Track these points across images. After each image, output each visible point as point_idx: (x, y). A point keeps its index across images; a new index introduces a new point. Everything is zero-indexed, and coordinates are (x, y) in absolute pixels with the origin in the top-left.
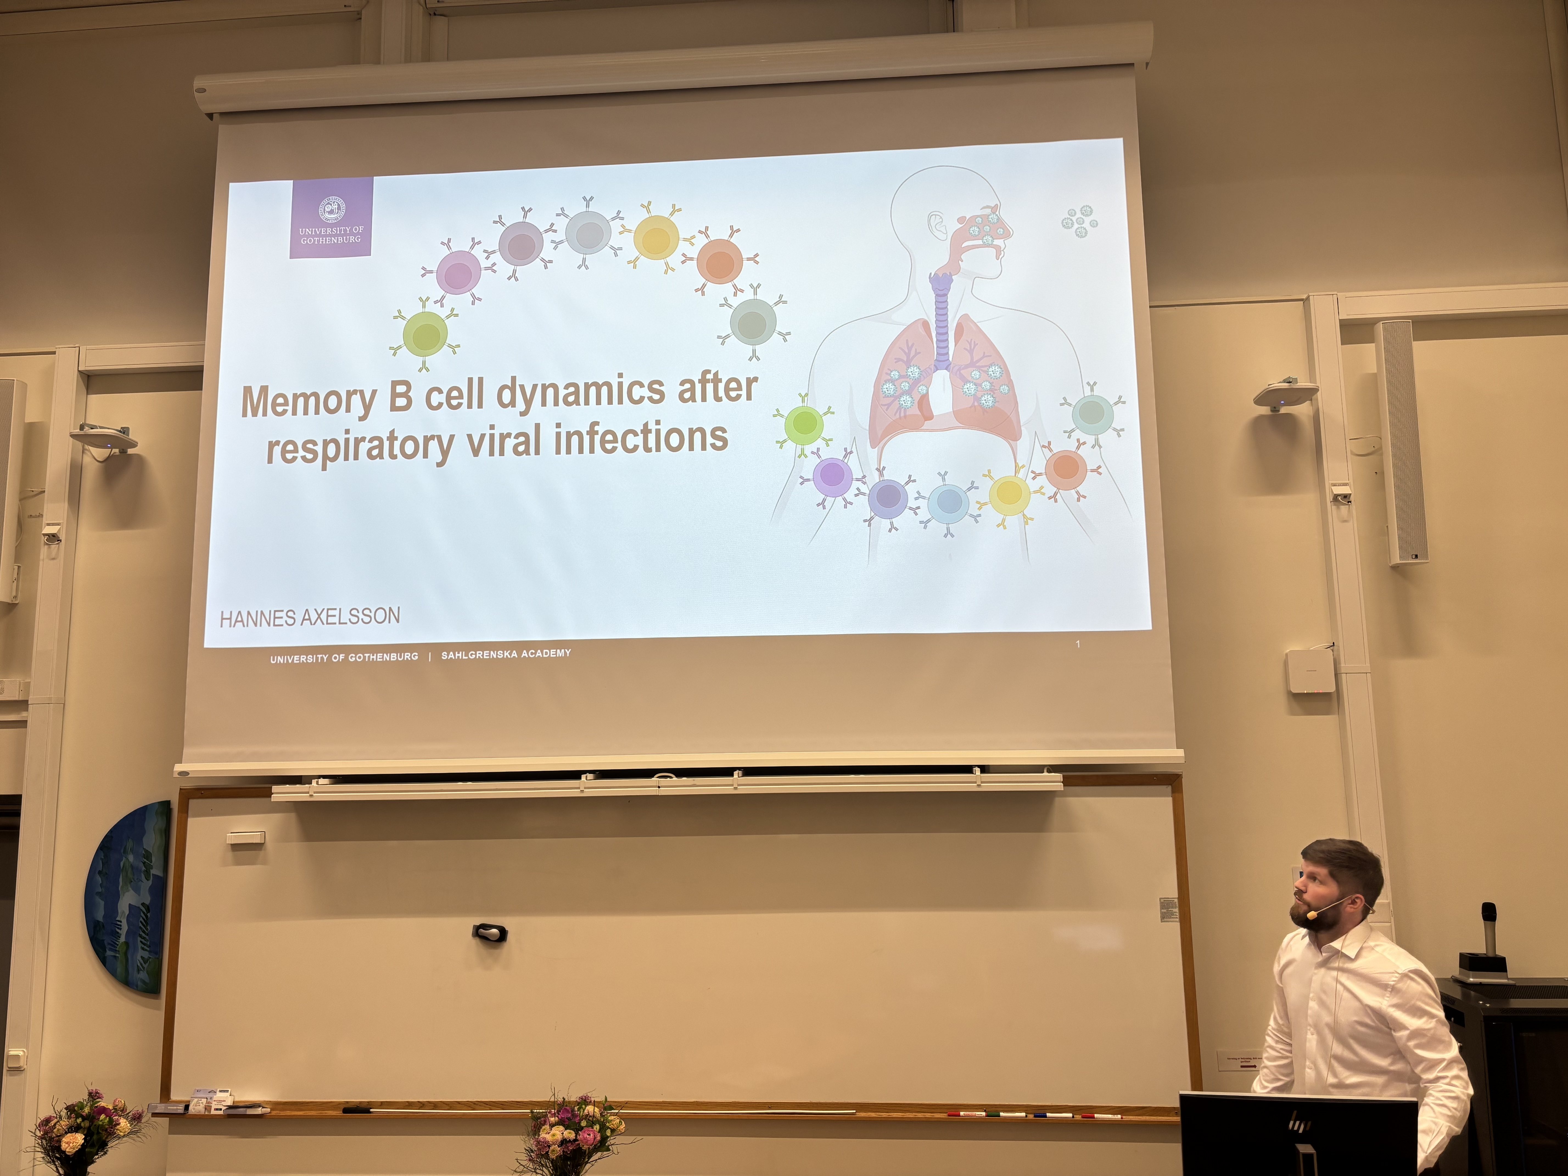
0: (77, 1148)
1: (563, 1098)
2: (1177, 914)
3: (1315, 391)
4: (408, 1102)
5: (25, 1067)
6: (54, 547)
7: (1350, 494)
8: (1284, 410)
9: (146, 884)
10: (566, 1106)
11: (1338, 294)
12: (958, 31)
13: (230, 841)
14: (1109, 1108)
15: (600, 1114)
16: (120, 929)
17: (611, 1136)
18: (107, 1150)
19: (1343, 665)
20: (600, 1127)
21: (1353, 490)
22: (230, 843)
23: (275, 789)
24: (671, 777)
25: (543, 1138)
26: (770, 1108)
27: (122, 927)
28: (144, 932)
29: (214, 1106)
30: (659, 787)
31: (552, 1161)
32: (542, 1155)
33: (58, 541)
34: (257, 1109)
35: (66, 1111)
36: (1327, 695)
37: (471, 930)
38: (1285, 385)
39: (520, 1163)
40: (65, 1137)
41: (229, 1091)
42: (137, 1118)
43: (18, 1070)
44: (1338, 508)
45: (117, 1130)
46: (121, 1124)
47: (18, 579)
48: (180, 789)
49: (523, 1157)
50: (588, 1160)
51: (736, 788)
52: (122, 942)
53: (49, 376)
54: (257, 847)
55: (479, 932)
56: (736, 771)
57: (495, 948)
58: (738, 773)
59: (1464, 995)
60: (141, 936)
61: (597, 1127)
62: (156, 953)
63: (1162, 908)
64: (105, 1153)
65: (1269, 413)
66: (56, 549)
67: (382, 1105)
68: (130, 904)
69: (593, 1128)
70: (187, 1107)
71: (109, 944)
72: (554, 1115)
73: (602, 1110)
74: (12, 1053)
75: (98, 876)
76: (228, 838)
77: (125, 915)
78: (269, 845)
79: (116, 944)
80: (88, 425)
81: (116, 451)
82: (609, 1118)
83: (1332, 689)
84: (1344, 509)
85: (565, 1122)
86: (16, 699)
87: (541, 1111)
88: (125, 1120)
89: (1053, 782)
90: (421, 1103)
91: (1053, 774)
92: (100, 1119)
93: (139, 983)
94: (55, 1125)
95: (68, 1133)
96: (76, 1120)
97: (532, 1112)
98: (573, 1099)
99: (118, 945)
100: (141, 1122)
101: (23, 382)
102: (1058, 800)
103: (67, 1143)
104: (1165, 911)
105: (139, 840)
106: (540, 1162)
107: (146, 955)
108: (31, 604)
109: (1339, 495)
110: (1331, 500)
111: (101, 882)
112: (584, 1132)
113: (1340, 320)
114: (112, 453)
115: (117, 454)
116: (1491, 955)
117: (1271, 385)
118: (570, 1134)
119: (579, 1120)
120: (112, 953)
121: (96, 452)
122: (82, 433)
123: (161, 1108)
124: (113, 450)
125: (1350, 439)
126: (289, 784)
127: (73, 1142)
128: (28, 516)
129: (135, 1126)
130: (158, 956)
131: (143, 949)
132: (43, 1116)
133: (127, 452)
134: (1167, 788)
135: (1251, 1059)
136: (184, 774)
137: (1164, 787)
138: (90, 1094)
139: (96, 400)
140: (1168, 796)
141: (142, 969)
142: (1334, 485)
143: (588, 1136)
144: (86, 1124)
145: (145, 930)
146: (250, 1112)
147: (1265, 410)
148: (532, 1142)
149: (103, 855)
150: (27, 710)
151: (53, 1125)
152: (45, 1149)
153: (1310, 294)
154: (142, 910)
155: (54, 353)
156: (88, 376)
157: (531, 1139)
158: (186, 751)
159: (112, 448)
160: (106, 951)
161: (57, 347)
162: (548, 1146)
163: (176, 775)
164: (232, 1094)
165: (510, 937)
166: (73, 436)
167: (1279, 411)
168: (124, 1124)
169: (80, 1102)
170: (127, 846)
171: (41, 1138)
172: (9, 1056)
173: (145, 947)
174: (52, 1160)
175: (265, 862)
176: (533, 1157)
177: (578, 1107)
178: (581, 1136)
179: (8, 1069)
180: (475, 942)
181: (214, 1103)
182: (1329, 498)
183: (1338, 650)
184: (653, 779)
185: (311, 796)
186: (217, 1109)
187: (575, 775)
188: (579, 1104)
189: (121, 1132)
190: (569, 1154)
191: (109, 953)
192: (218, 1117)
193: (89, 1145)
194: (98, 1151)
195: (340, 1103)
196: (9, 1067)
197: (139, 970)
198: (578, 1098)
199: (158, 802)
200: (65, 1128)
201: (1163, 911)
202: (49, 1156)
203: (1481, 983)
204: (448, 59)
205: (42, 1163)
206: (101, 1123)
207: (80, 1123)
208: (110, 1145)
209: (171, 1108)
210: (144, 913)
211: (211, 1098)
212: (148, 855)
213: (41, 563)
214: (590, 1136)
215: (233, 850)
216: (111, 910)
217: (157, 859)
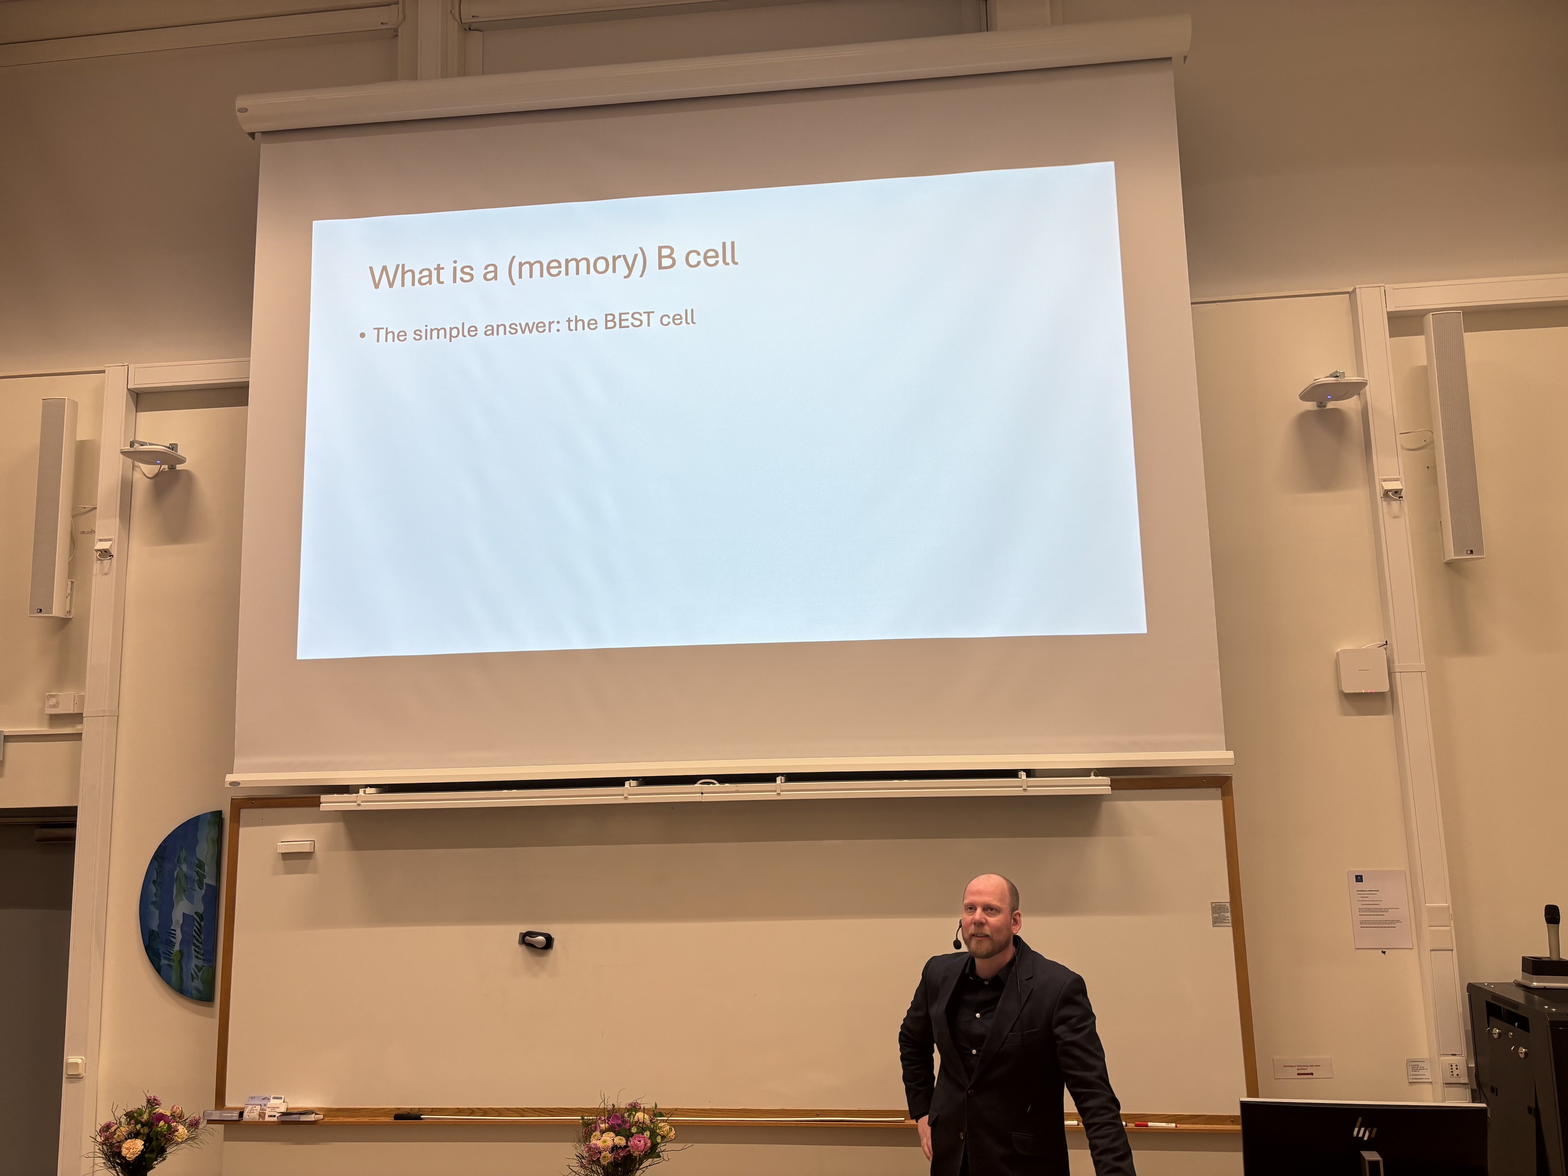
0: (137, 1153)
1: (613, 1105)
2: (1230, 919)
3: (1363, 384)
4: (458, 1108)
5: (84, 1074)
6: (106, 562)
7: (1402, 489)
8: (1330, 405)
9: (200, 893)
10: (616, 1112)
11: (1386, 286)
12: (992, 30)
13: (281, 850)
14: (1163, 1116)
15: (650, 1120)
16: (175, 938)
17: (661, 1143)
18: (166, 1156)
19: (1396, 664)
20: (650, 1133)
21: (1404, 484)
22: (281, 852)
23: (324, 798)
24: (713, 784)
25: (594, 1145)
26: (818, 1116)
27: (176, 936)
28: (198, 941)
29: (268, 1113)
30: (702, 793)
31: (604, 1167)
32: (593, 1161)
33: (110, 556)
34: (310, 1116)
35: (125, 1118)
36: (1380, 695)
37: (517, 938)
38: (1332, 380)
39: (571, 1170)
40: (126, 1143)
41: (283, 1098)
42: (194, 1125)
43: (76, 1078)
44: (1389, 504)
45: (176, 1136)
46: (180, 1130)
47: (71, 594)
48: (232, 799)
49: (574, 1163)
50: (639, 1167)
51: (779, 794)
52: (176, 951)
53: (99, 394)
54: (307, 855)
55: (526, 939)
56: (778, 777)
57: (542, 955)
58: (781, 779)
59: (1527, 999)
60: (194, 945)
61: (647, 1134)
62: (210, 961)
63: (1213, 912)
64: (164, 1159)
65: (1316, 408)
66: (108, 564)
67: (433, 1111)
68: (184, 913)
69: (643, 1134)
70: (241, 1114)
71: (164, 953)
72: (604, 1122)
73: (652, 1117)
74: (71, 1061)
75: (153, 885)
76: (278, 847)
77: (179, 923)
78: (319, 854)
79: (170, 952)
80: (138, 442)
81: (165, 467)
82: (659, 1125)
83: (1386, 688)
84: (1395, 505)
85: (615, 1128)
86: (71, 712)
87: (591, 1118)
88: (183, 1127)
89: (1101, 786)
90: (471, 1110)
91: (1100, 778)
92: (160, 1125)
93: (194, 992)
94: (115, 1130)
95: (128, 1139)
96: (135, 1126)
97: (583, 1119)
98: (623, 1106)
99: (172, 954)
100: (197, 1129)
101: (74, 401)
102: (1105, 804)
103: (127, 1149)
104: (1217, 915)
105: (192, 849)
106: (591, 1169)
107: (200, 963)
108: (85, 618)
109: (1390, 491)
110: (1382, 496)
111: (155, 892)
112: (635, 1139)
113: (1388, 313)
114: (161, 470)
115: (166, 470)
116: (1554, 958)
117: (1317, 379)
118: (620, 1141)
119: (630, 1126)
120: (167, 962)
121: (145, 467)
122: (132, 449)
123: (216, 1116)
124: (163, 466)
125: (1400, 434)
126: (337, 793)
127: (133, 1148)
128: (81, 533)
129: (192, 1132)
130: (211, 965)
131: (197, 957)
132: (102, 1121)
133: (176, 468)
134: (1217, 790)
135: (1307, 1066)
136: (235, 784)
137: (1214, 790)
138: (148, 1101)
139: (145, 418)
140: (1216, 799)
141: (196, 978)
142: (1385, 480)
143: (638, 1143)
144: (146, 1130)
145: (198, 938)
146: (303, 1118)
147: (1311, 406)
148: (583, 1148)
149: (157, 864)
150: (81, 722)
151: (113, 1131)
152: (105, 1154)
153: (1356, 287)
154: (195, 919)
155: (103, 372)
156: (137, 394)
157: (582, 1145)
158: (237, 761)
159: (161, 464)
160: (160, 960)
161: (106, 365)
162: (599, 1152)
163: (227, 785)
164: (286, 1101)
165: (556, 944)
166: (123, 453)
167: (1325, 406)
168: (182, 1131)
169: (138, 1108)
170: (181, 855)
171: (102, 1144)
172: (67, 1064)
173: (199, 956)
174: (113, 1165)
175: (315, 871)
176: (585, 1163)
177: (628, 1113)
178: (631, 1143)
179: (67, 1077)
180: (521, 950)
181: (268, 1110)
182: (1379, 493)
183: (1392, 649)
184: (696, 785)
185: (359, 805)
186: (271, 1116)
187: (619, 782)
188: (628, 1110)
189: (179, 1138)
190: (619, 1160)
191: (164, 962)
192: (271, 1124)
193: (148, 1150)
194: (157, 1157)
195: (391, 1110)
196: (68, 1075)
197: (193, 979)
198: (628, 1104)
199: (211, 812)
200: (125, 1134)
201: (1214, 915)
202: (110, 1161)
203: (1545, 987)
204: (483, 73)
205: (104, 1168)
206: (159, 1129)
207: (140, 1130)
208: (168, 1150)
209: (226, 1115)
210: (197, 922)
211: (265, 1105)
212: (201, 865)
213: (94, 578)
214: (640, 1143)
215: (284, 859)
216: (166, 920)
217: (209, 869)
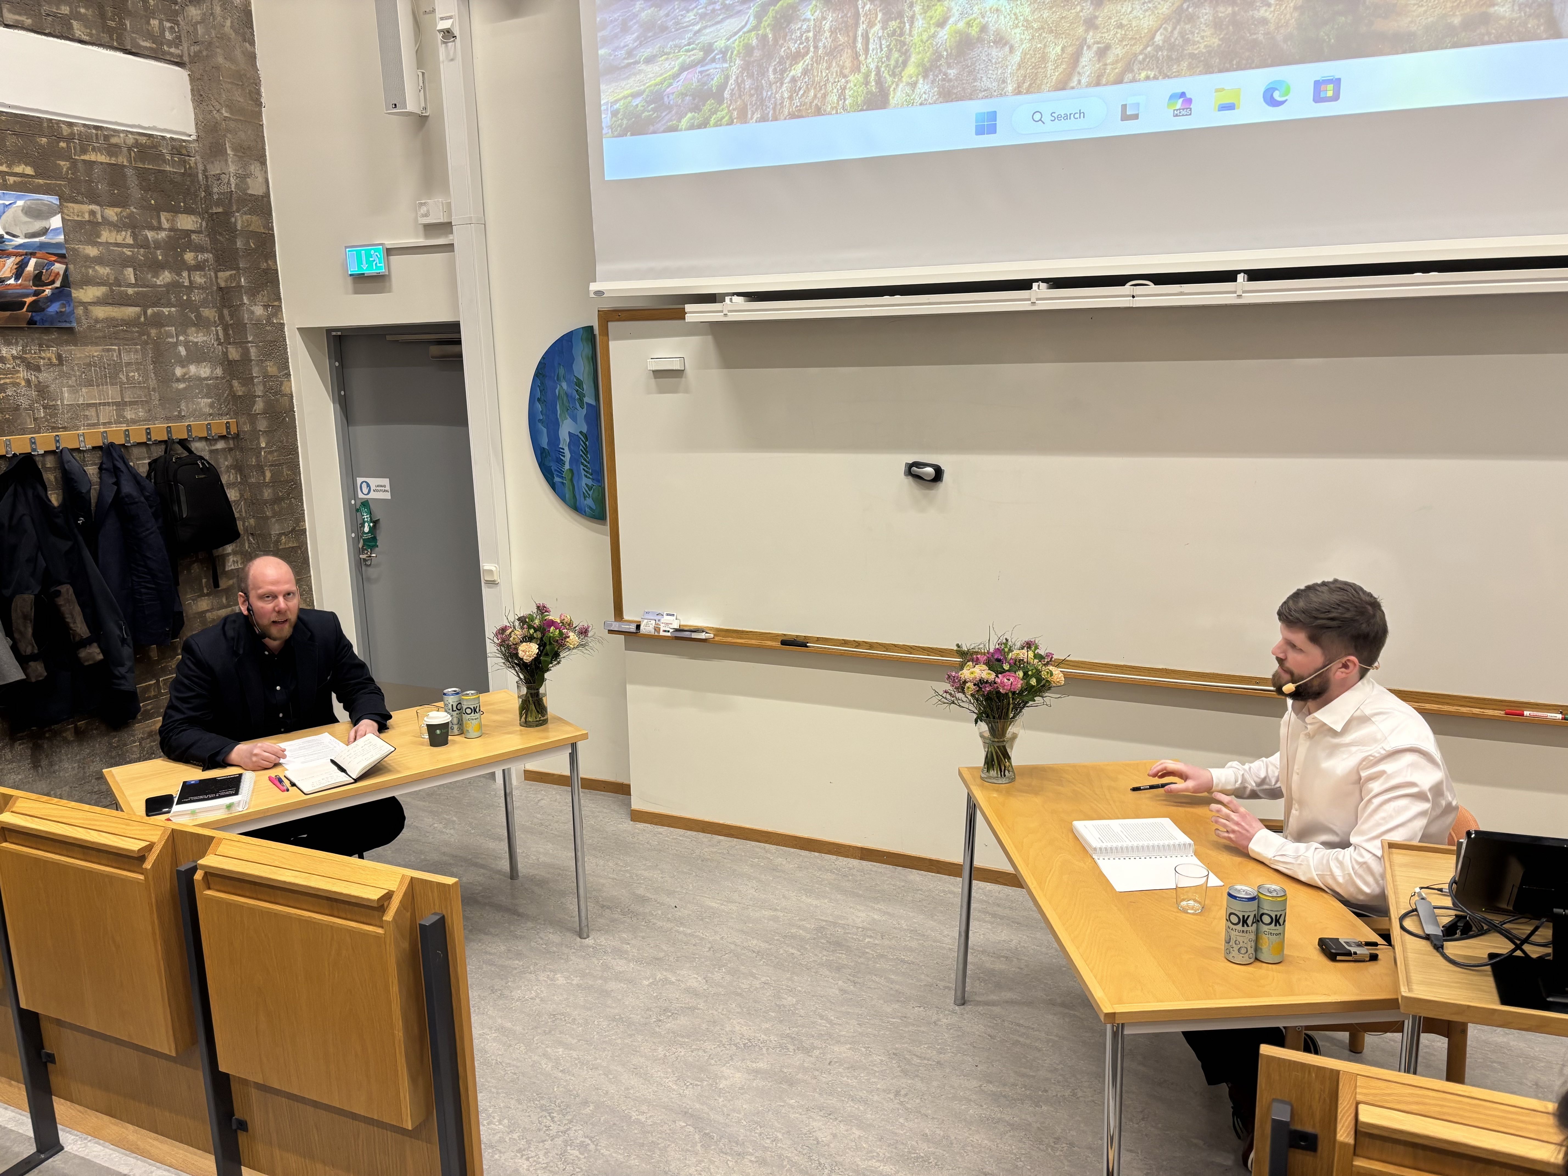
0: (533, 656)
4: (843, 639)
5: (499, 581)
6: (451, 45)
9: (582, 413)
13: (651, 367)
16: (564, 456)
20: (1023, 674)
22: (652, 369)
23: (688, 307)
24: (1148, 285)
28: (585, 460)
29: (662, 628)
30: (1133, 297)
33: (453, 37)
34: (701, 634)
35: (519, 622)
37: (903, 468)
40: (521, 645)
41: (675, 615)
42: (583, 632)
43: (494, 582)
45: (567, 642)
46: (570, 636)
47: (424, 87)
48: (599, 311)
51: (1237, 296)
52: (567, 469)
54: (678, 373)
55: (912, 471)
56: (1239, 274)
57: (930, 488)
58: (1243, 277)
60: (582, 464)
61: (1020, 673)
62: (598, 481)
64: (559, 663)
66: (453, 48)
67: (818, 640)
68: (569, 432)
70: (638, 627)
71: (556, 470)
74: (486, 568)
75: (538, 403)
76: (649, 364)
77: (566, 443)
78: (689, 371)
79: (562, 471)
86: (441, 220)
88: (573, 634)
92: (551, 631)
93: (587, 509)
94: (510, 633)
95: (523, 642)
96: (529, 631)
100: (588, 636)
103: (523, 651)
105: (569, 365)
107: (590, 482)
108: (440, 114)
111: (541, 410)
120: (560, 480)
123: (616, 626)
126: (703, 302)
127: (529, 651)
128: (423, 13)
129: (582, 639)
130: (600, 484)
131: (586, 476)
136: (599, 293)
138: (538, 607)
141: (588, 496)
143: (1006, 681)
144: (538, 635)
145: (586, 458)
146: (695, 636)
149: (539, 382)
150: (452, 232)
151: (508, 634)
152: (505, 655)
154: (580, 438)
158: (599, 268)
160: (554, 477)
163: (592, 295)
164: (678, 618)
165: (946, 477)
168: (573, 637)
169: (530, 614)
170: (560, 374)
171: (500, 645)
172: (484, 570)
173: (588, 475)
174: (512, 665)
175: (687, 391)
179: (485, 582)
180: (908, 482)
181: (662, 625)
184: (1125, 287)
185: (726, 315)
186: (665, 631)
187: (1025, 285)
189: (571, 644)
191: (557, 479)
192: (666, 638)
193: (543, 654)
194: (552, 660)
195: (778, 635)
196: (485, 580)
197: (585, 497)
199: (582, 328)
200: (519, 637)
202: (509, 662)
206: (552, 635)
207: (533, 634)
208: (562, 655)
209: (625, 626)
210: (583, 441)
211: (659, 620)
212: (579, 383)
213: (442, 66)
215: (655, 377)
216: (554, 439)
217: (588, 387)
